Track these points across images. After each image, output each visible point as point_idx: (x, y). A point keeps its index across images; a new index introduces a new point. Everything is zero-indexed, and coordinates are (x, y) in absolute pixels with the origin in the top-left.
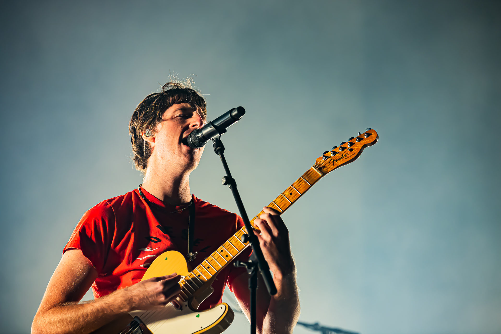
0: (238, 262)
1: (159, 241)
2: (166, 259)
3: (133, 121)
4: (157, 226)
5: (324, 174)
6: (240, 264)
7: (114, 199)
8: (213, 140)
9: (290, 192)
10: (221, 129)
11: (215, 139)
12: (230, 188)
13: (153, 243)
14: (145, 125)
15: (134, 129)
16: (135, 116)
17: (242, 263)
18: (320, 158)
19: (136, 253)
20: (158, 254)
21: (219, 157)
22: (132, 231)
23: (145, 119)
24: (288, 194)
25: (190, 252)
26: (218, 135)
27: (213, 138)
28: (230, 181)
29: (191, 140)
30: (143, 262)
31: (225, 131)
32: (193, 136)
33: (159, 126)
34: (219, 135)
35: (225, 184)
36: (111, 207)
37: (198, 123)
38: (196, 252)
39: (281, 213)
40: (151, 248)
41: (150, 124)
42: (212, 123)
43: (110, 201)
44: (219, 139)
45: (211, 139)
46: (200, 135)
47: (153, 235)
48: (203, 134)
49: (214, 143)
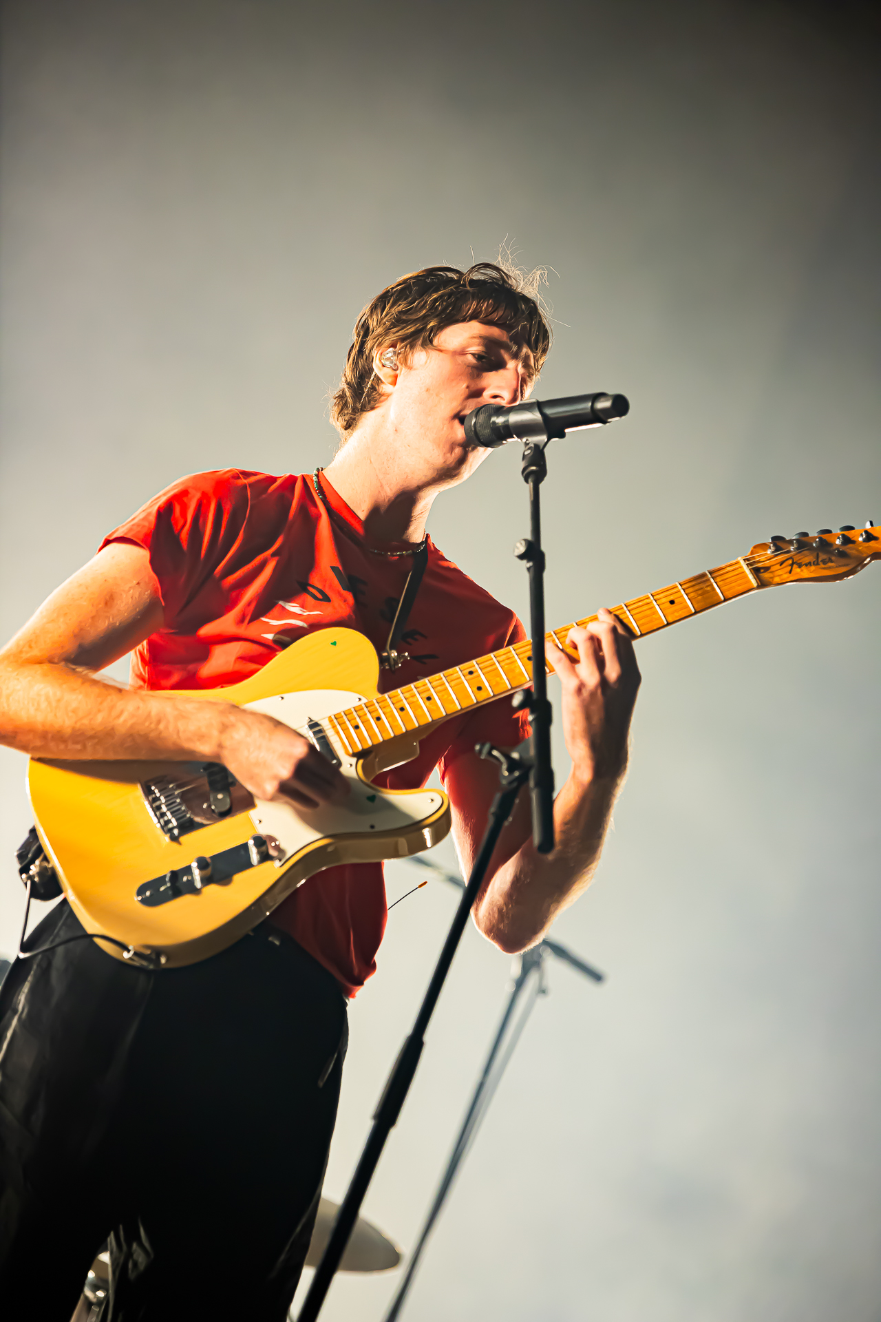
0: (487, 747)
1: (327, 599)
2: (334, 644)
3: (373, 309)
4: (333, 568)
5: (762, 584)
6: (490, 753)
7: (256, 474)
8: (526, 444)
9: (671, 598)
10: (555, 428)
11: (532, 445)
12: (529, 569)
13: (309, 599)
14: (392, 337)
15: (365, 330)
16: (382, 301)
17: (495, 753)
18: (764, 546)
19: (265, 605)
20: (315, 626)
21: (527, 488)
22: (274, 555)
23: (398, 322)
24: (664, 600)
25: (391, 648)
26: (544, 438)
27: (527, 440)
28: (534, 554)
29: (475, 423)
30: (277, 630)
31: (562, 435)
32: (482, 417)
33: (420, 357)
34: (546, 440)
35: (521, 557)
36: (245, 487)
37: (507, 395)
38: (406, 654)
39: (634, 637)
40: (303, 606)
41: (403, 339)
42: (540, 406)
43: (246, 474)
44: (541, 447)
45: (524, 440)
46: (500, 420)
47: (315, 581)
48: (508, 421)
49: (526, 453)
